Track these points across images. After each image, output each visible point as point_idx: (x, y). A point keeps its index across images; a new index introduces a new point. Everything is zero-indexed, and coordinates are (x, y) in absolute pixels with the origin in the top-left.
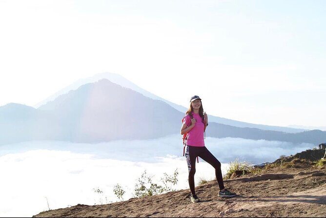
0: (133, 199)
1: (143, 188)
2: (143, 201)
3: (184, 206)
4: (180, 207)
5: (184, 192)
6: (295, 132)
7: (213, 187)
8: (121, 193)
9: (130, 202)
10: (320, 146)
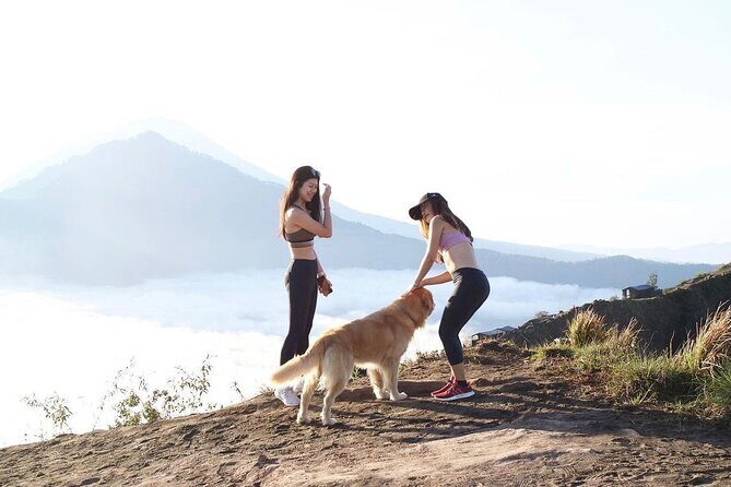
0: (64, 435)
1: (134, 401)
2: (84, 444)
3: (164, 464)
4: (155, 465)
5: (186, 423)
6: (574, 261)
7: (257, 413)
8: (63, 417)
9: (54, 444)
10: (625, 291)
